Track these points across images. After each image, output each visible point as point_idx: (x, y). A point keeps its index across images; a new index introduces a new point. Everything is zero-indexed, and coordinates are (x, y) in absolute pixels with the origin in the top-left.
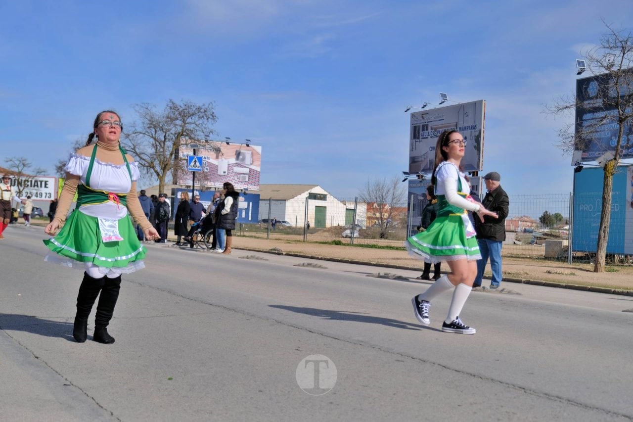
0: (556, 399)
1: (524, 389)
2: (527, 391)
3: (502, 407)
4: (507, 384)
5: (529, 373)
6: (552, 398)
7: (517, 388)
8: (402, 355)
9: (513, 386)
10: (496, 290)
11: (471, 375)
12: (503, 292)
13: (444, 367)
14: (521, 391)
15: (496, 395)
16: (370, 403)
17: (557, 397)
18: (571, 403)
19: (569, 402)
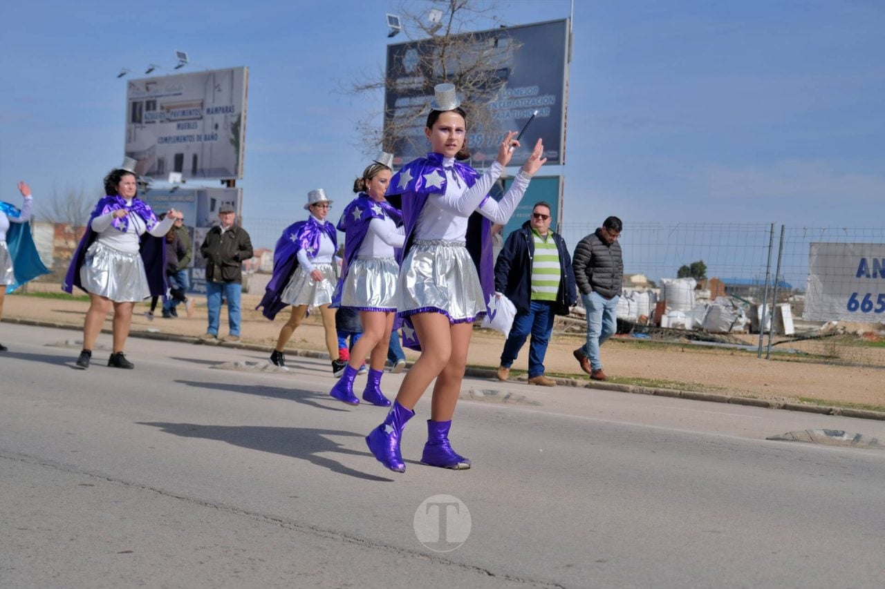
0: (328, 534)
1: (281, 521)
2: (285, 525)
3: (244, 551)
4: (256, 514)
5: (291, 497)
6: (322, 534)
7: (269, 520)
8: (91, 475)
9: (263, 518)
10: (256, 368)
11: (201, 503)
12: (266, 370)
13: (160, 492)
14: (276, 524)
15: (236, 532)
16: (30, 557)
17: (330, 531)
18: (349, 539)
19: (346, 539)
